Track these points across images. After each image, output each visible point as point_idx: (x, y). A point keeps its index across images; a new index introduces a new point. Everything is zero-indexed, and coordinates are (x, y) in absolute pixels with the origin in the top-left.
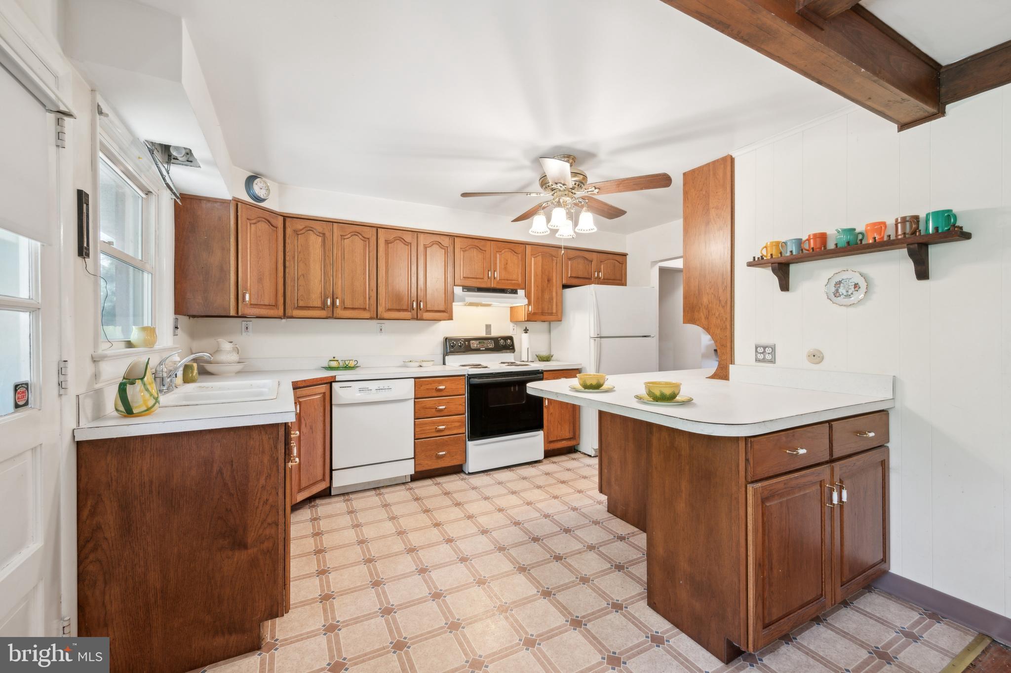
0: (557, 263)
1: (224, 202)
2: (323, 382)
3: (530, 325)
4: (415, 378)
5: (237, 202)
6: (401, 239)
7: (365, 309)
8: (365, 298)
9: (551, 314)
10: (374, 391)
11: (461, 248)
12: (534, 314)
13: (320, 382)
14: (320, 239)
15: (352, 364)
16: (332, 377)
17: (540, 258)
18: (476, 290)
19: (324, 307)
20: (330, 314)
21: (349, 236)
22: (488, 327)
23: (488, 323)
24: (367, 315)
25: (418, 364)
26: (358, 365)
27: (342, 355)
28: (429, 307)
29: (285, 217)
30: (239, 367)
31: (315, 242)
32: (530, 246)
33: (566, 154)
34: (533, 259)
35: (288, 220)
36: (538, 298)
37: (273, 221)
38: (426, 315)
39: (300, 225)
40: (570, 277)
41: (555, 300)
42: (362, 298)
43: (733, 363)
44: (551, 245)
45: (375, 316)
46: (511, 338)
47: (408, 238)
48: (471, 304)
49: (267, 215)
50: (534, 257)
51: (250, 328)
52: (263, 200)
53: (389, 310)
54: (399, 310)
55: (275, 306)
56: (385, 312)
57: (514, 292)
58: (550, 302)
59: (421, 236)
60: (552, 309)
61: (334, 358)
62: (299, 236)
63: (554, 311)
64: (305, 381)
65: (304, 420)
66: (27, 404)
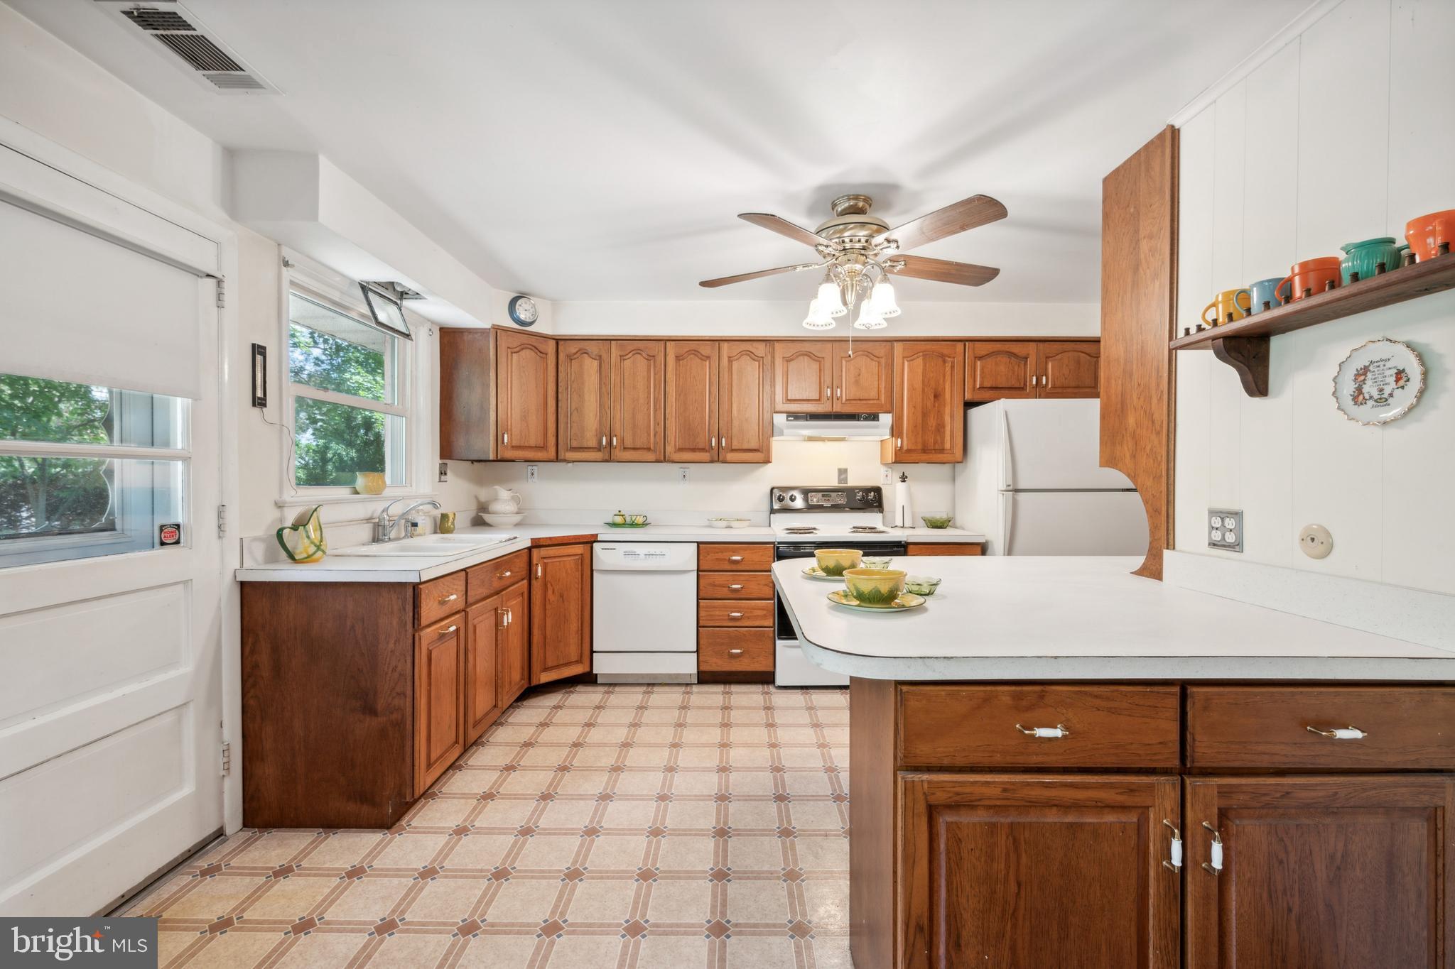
0: (952, 367)
1: (483, 332)
2: (578, 541)
3: (909, 469)
4: (699, 543)
5: (497, 330)
6: (695, 352)
7: (649, 449)
8: (649, 435)
9: (942, 451)
10: (642, 556)
11: (783, 358)
12: (909, 451)
13: (574, 541)
14: (596, 363)
15: (640, 520)
16: (592, 535)
17: (919, 361)
18: (808, 418)
19: (599, 448)
20: (607, 457)
21: (631, 354)
22: (843, 472)
23: (843, 466)
24: (651, 456)
25: (724, 524)
26: (648, 521)
27: (631, 508)
28: (735, 445)
29: (558, 340)
30: (517, 518)
31: (591, 366)
32: (901, 343)
33: (851, 194)
34: (906, 363)
35: (561, 343)
36: (916, 426)
37: (542, 347)
38: (730, 456)
39: (573, 348)
40: (980, 388)
41: (948, 429)
42: (646, 434)
43: (1171, 547)
44: (941, 339)
45: (662, 458)
46: (878, 490)
47: (705, 350)
48: (811, 439)
49: (533, 340)
50: (908, 361)
51: (535, 474)
52: (531, 323)
53: (681, 450)
54: (693, 450)
55: (543, 448)
56: (675, 452)
57: (874, 417)
58: (939, 431)
59: (725, 346)
60: (943, 442)
61: (620, 511)
62: (573, 361)
63: (947, 446)
64: (550, 538)
65: (552, 585)
66: (178, 542)
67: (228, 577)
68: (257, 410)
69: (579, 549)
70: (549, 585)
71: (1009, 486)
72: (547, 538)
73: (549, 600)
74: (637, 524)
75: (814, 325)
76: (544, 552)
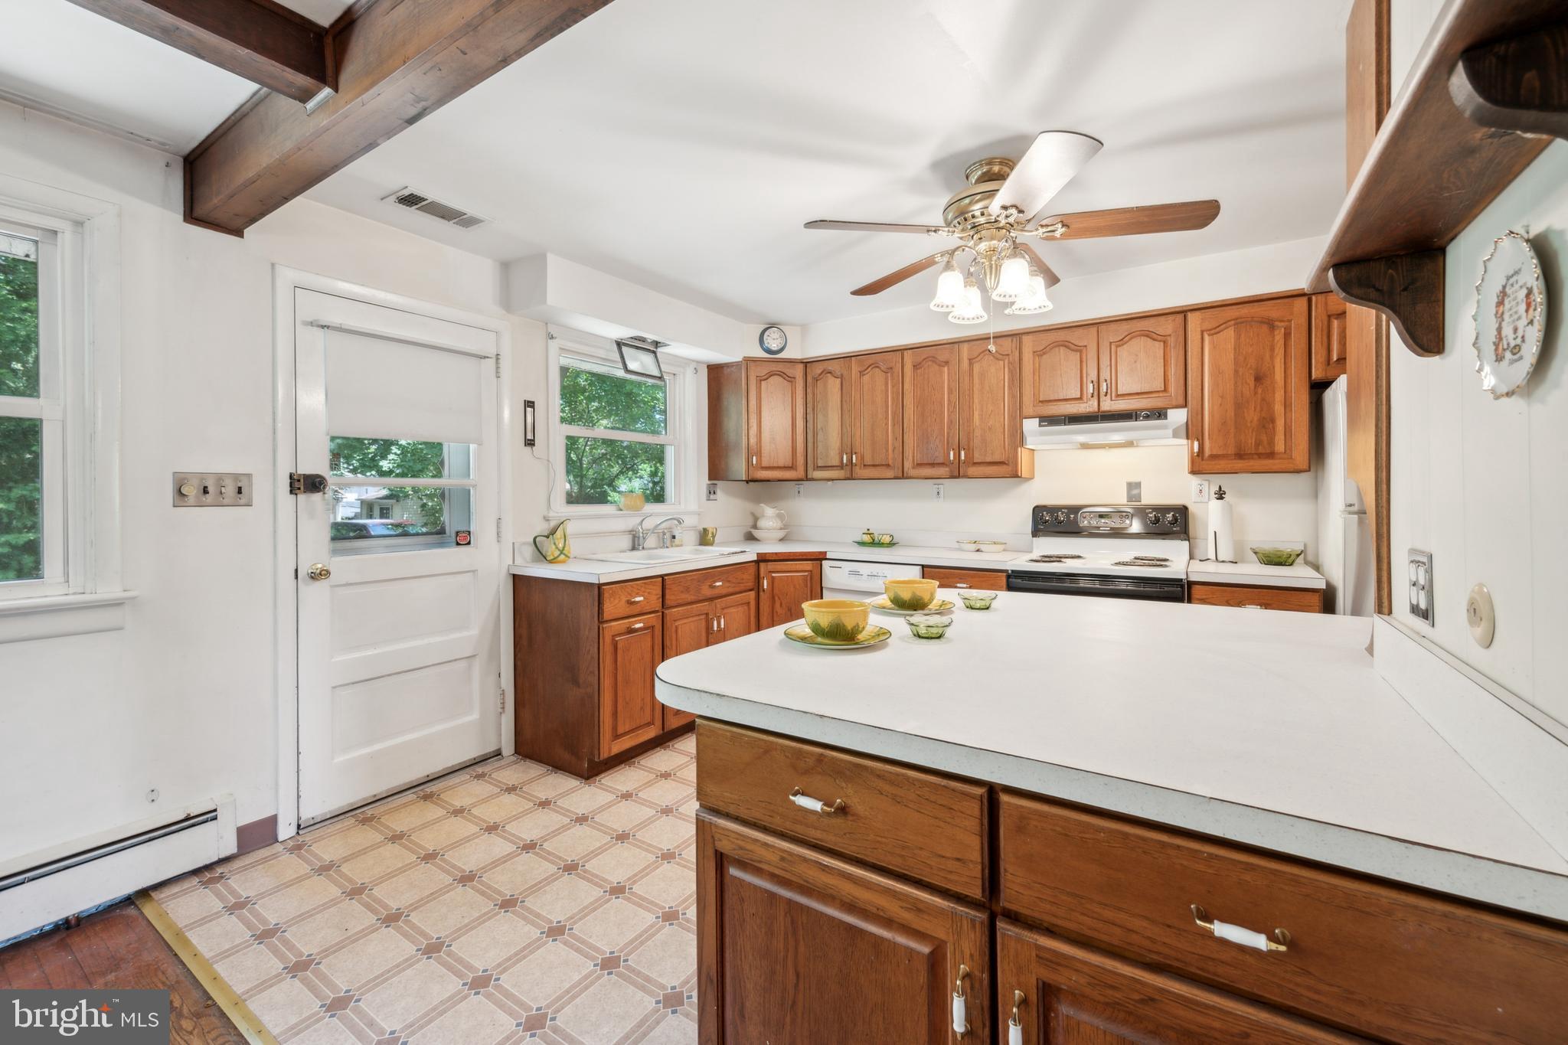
0: (1287, 335)
1: (737, 364)
2: (804, 557)
3: (1226, 481)
4: (923, 566)
5: (748, 360)
6: (933, 359)
7: (888, 465)
8: (887, 451)
9: (1271, 455)
10: (865, 577)
11: (1034, 352)
12: (1213, 457)
13: (801, 557)
14: (838, 381)
15: (887, 539)
16: (820, 553)
17: (1230, 333)
18: (1067, 421)
19: (841, 466)
20: (848, 475)
21: (870, 369)
22: (1133, 487)
23: (1134, 479)
24: (890, 473)
26: (895, 541)
28: (978, 458)
29: (806, 364)
30: (781, 534)
31: (834, 385)
32: (1198, 313)
34: (1207, 338)
35: (808, 365)
36: (1224, 423)
37: (790, 372)
38: (972, 470)
39: (818, 369)
40: (1338, 360)
41: (1280, 424)
42: (884, 451)
43: (1386, 610)
44: (1264, 297)
45: (901, 475)
46: (1183, 511)
47: (943, 356)
48: (1085, 446)
49: (780, 367)
50: (1209, 335)
51: (802, 490)
52: (781, 350)
53: (920, 465)
54: (932, 465)
55: (792, 467)
56: (913, 468)
57: (1160, 414)
58: (1264, 427)
59: (965, 347)
60: (1271, 442)
61: (868, 530)
62: (818, 382)
63: (1280, 447)
64: (776, 553)
65: (779, 598)
66: (469, 543)
67: (504, 572)
68: (528, 448)
69: (808, 565)
70: (776, 598)
71: (1351, 505)
72: (772, 553)
73: (777, 612)
74: (883, 544)
75: (963, 319)
76: (771, 566)
